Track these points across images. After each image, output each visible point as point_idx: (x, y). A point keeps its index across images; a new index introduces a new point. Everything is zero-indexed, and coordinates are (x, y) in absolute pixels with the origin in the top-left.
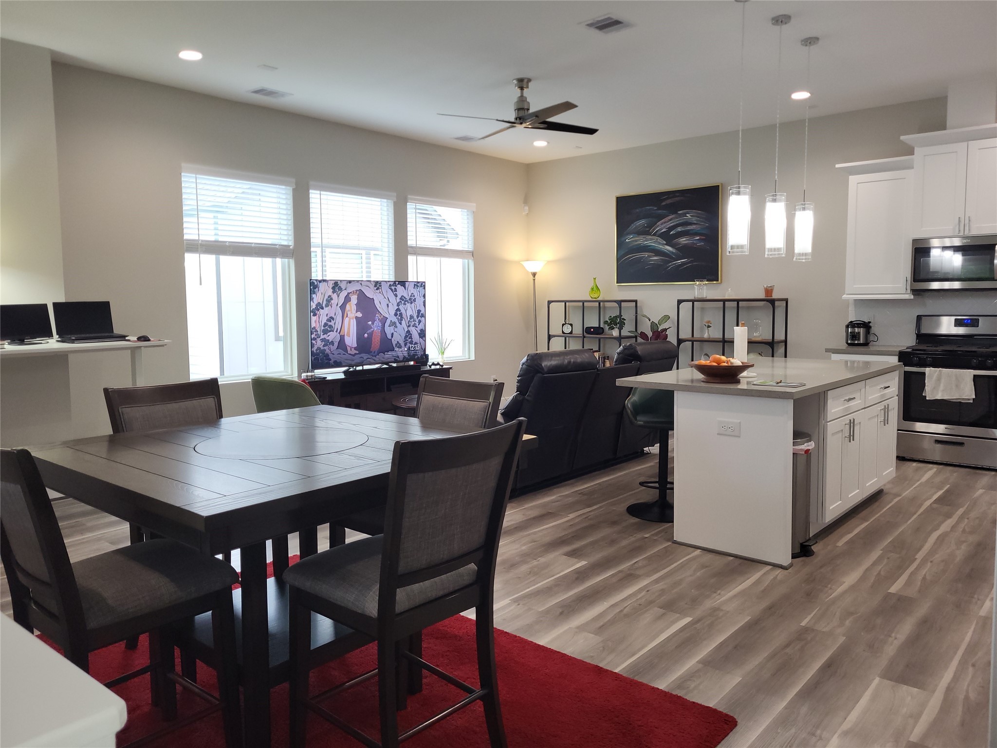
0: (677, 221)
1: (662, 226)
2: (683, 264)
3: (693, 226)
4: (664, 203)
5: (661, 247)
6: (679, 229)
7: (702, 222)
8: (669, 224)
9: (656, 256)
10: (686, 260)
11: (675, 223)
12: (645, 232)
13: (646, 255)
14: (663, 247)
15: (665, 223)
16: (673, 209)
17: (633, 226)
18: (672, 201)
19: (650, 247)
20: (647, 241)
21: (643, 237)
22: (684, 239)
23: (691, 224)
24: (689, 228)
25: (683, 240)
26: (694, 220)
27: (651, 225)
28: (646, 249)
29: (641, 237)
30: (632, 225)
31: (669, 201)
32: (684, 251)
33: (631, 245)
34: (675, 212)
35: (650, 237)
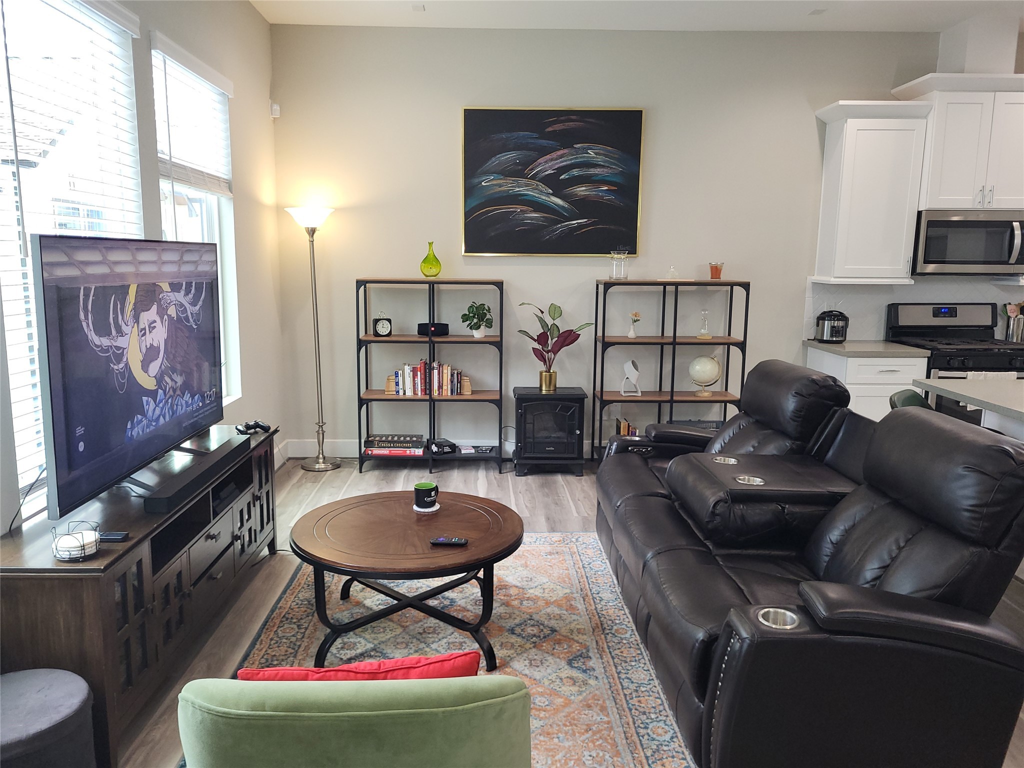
0: (571, 159)
1: (547, 165)
2: (581, 226)
3: (598, 170)
4: (550, 129)
5: (544, 198)
6: (575, 172)
7: (614, 164)
8: (557, 163)
9: (535, 211)
10: (586, 220)
11: (569, 162)
12: (517, 171)
13: (519, 209)
14: (547, 199)
15: (552, 160)
16: (566, 140)
17: (495, 161)
18: (563, 127)
19: (525, 197)
20: (519, 187)
21: (513, 181)
22: (584, 188)
23: (595, 166)
24: (593, 171)
25: (581, 190)
26: (600, 159)
27: (528, 163)
28: (517, 199)
29: (510, 180)
30: (493, 159)
31: (558, 127)
32: (582, 206)
33: (492, 192)
34: (570, 146)
35: (524, 181)
